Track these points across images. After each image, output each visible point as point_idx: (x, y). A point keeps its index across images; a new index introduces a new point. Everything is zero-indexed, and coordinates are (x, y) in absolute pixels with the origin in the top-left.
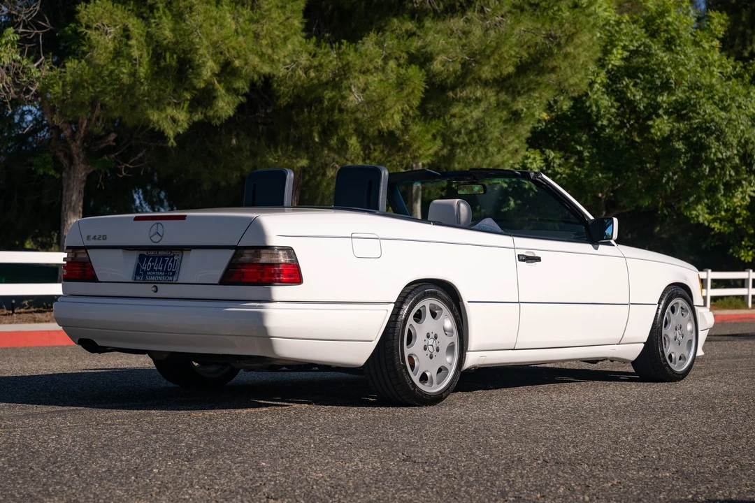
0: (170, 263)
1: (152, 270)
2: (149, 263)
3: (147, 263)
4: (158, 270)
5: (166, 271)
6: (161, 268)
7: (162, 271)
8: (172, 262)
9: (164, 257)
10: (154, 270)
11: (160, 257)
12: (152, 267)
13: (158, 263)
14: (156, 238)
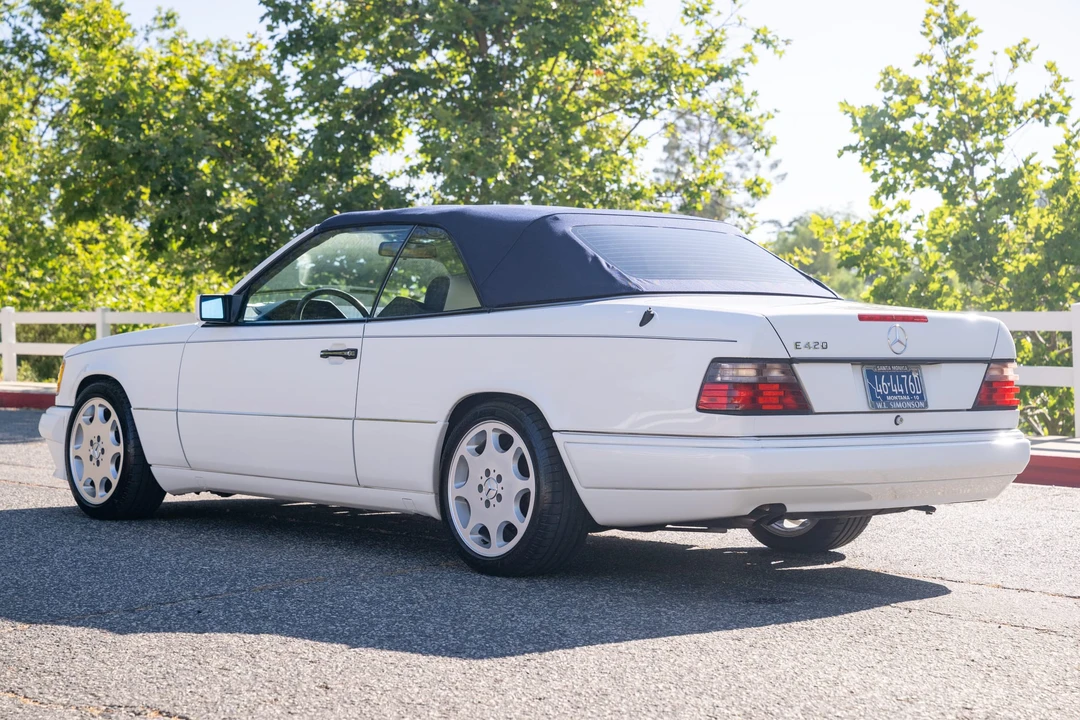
0: (910, 384)
1: (891, 393)
2: (883, 384)
3: (880, 382)
4: (900, 393)
5: (910, 395)
6: (902, 390)
7: (905, 394)
8: (912, 381)
9: (900, 374)
10: (894, 394)
11: (894, 375)
12: (890, 388)
13: (895, 382)
14: (898, 348)
